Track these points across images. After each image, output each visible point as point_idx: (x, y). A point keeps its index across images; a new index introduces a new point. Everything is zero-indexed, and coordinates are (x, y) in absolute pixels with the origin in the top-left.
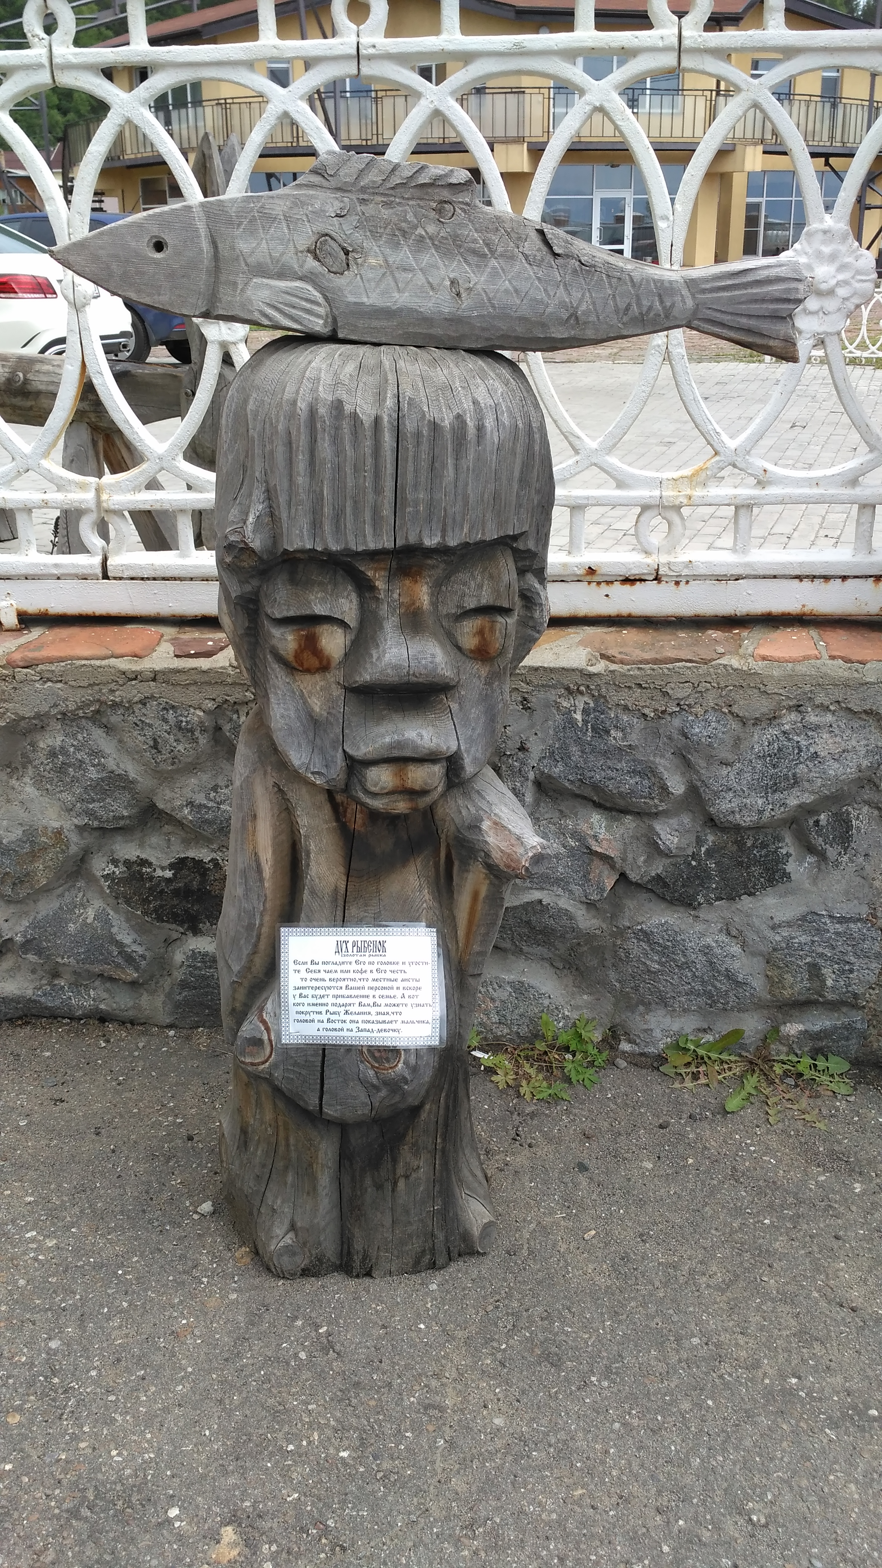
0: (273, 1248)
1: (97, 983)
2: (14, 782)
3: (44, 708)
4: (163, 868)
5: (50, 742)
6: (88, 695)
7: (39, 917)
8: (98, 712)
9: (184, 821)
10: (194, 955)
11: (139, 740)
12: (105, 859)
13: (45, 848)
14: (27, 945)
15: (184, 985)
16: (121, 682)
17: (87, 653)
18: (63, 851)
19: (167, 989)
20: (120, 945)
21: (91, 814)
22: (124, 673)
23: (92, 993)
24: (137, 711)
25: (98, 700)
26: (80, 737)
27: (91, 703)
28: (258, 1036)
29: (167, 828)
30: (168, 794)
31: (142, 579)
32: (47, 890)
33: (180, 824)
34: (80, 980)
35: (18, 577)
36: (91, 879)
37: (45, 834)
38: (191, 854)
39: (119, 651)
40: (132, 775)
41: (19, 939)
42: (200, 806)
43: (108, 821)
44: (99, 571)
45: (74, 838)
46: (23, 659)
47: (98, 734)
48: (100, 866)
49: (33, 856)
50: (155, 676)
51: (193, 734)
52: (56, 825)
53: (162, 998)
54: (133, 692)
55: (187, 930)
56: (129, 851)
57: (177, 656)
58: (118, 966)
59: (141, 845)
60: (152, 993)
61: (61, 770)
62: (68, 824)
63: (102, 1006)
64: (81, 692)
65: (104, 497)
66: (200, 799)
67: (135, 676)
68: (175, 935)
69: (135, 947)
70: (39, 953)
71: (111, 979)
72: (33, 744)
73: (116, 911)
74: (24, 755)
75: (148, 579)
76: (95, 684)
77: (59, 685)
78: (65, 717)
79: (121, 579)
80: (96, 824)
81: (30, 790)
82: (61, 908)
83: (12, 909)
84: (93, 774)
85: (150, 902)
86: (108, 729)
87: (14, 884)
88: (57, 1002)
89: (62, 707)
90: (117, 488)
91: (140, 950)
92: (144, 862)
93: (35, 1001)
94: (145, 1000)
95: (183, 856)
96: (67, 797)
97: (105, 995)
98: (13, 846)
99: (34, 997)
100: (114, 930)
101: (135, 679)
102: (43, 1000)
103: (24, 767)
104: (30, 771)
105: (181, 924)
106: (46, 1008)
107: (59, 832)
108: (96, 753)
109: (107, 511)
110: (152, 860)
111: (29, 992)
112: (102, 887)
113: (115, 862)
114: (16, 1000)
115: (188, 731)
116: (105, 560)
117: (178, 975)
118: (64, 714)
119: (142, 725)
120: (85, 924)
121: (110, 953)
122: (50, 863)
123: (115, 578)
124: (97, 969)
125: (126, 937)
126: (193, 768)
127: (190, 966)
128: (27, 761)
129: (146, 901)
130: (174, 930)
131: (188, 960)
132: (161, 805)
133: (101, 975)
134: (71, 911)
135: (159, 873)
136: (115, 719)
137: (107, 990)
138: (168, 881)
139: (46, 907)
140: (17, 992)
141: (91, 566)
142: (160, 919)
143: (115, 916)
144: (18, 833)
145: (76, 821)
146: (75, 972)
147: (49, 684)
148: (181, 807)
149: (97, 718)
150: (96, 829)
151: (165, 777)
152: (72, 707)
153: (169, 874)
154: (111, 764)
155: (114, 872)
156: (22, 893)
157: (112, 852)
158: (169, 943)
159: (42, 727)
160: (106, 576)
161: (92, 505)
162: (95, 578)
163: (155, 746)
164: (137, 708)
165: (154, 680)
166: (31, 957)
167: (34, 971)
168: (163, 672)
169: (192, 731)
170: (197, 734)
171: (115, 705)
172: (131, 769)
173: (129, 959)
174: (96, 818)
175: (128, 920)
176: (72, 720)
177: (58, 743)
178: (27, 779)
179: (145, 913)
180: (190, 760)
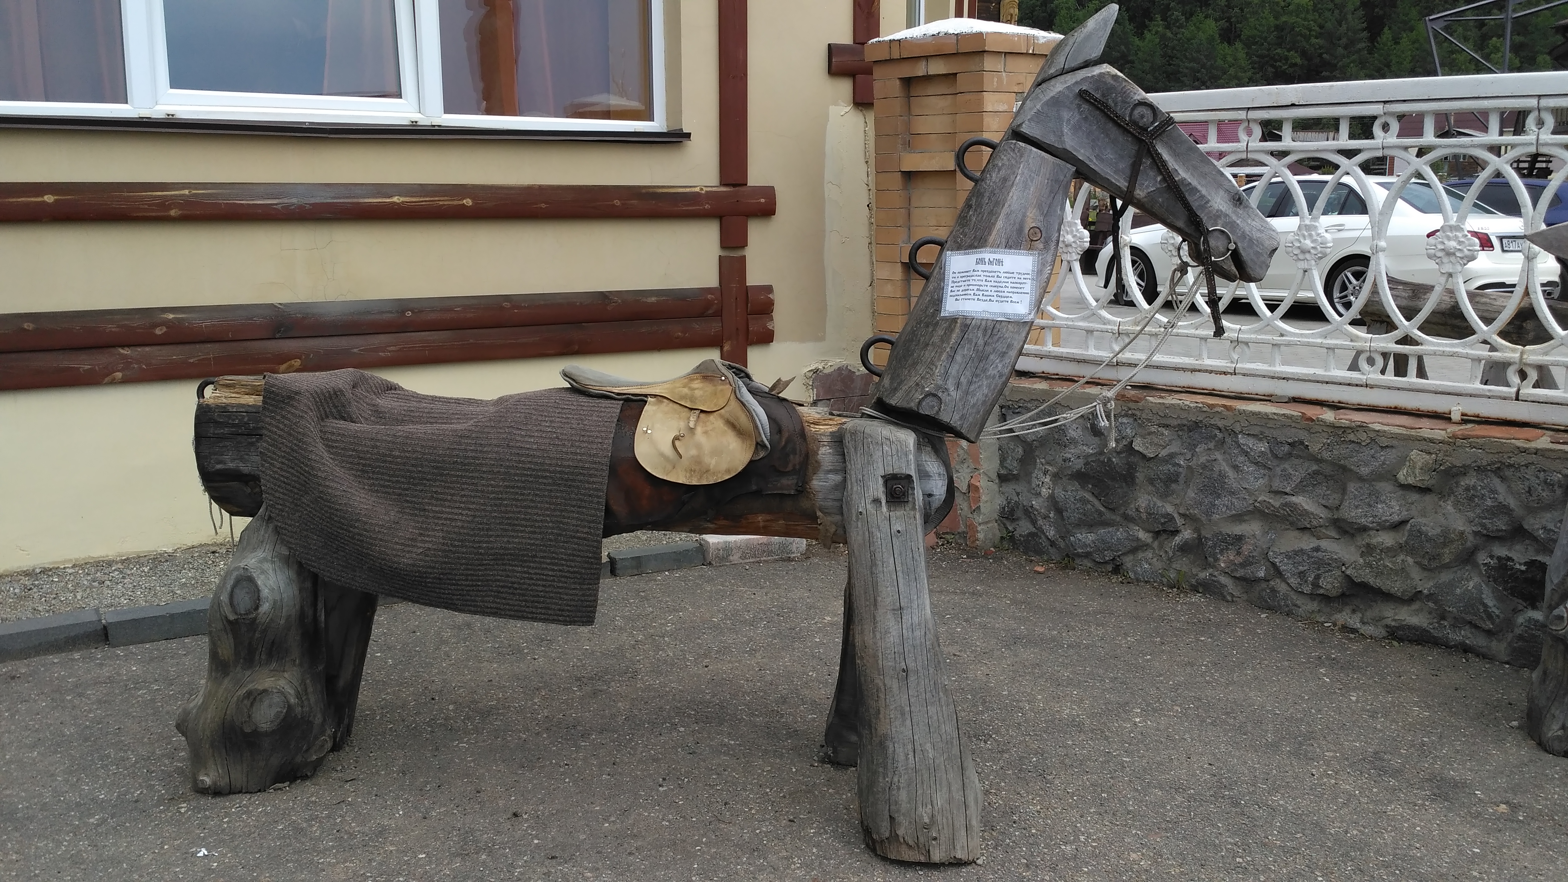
0: (1550, 735)
1: (1467, 627)
2: (1441, 503)
3: (1468, 462)
4: (1520, 564)
5: (1467, 482)
6: (1495, 458)
7: (1440, 582)
8: (1499, 468)
9: (1539, 538)
10: (1530, 620)
11: (1520, 487)
12: (1486, 554)
13: (1452, 541)
14: (1430, 597)
15: (1520, 637)
16: (1516, 453)
17: (1499, 435)
18: (1462, 544)
19: (1509, 640)
20: (1485, 606)
21: (1483, 526)
22: (1519, 448)
23: (1463, 632)
24: (1522, 470)
25: (1501, 462)
26: (1485, 481)
27: (1496, 462)
28: (1561, 614)
29: (1527, 542)
30: (1532, 521)
31: (1539, 402)
32: (1447, 567)
33: (1535, 539)
34: (1458, 623)
35: (1466, 395)
36: (1476, 565)
37: (1454, 533)
38: (1539, 558)
39: (1517, 436)
40: (1512, 506)
41: (1425, 592)
42: (1550, 530)
43: (1492, 532)
44: (1514, 396)
45: (1471, 538)
46: (1462, 435)
47: (1496, 481)
48: (1482, 558)
49: (1445, 545)
50: (1537, 452)
51: (1553, 487)
52: (1462, 529)
53: (1505, 645)
54: (1522, 459)
55: (1528, 605)
56: (1501, 551)
57: (1552, 442)
58: (1482, 618)
59: (1510, 549)
60: (1499, 641)
61: (1471, 499)
62: (1468, 529)
63: (1467, 642)
64: (1491, 455)
65: (1525, 356)
66: (1551, 526)
67: (1525, 451)
68: (1520, 607)
69: (1494, 609)
70: (1436, 602)
71: (1476, 627)
72: (1457, 483)
73: (1487, 585)
74: (1450, 489)
75: (1542, 403)
76: (1500, 452)
77: (1480, 451)
78: (1480, 470)
79: (1526, 401)
80: (1485, 532)
81: (1450, 508)
82: (1454, 579)
83: (1426, 574)
84: (1489, 503)
85: (1509, 583)
86: (1503, 479)
87: (1430, 559)
88: (1440, 635)
89: (1479, 463)
90: (1534, 352)
91: (1497, 612)
92: (1509, 559)
93: (1427, 631)
94: (1494, 644)
95: (1534, 558)
96: (1471, 515)
97: (1470, 635)
98: (1434, 538)
99: (1427, 629)
100: (1484, 596)
101: (1525, 452)
102: (1432, 631)
103: (1449, 496)
104: (1452, 498)
105: (1525, 600)
106: (1434, 637)
107: (1462, 533)
108: (1494, 491)
109: (1526, 364)
110: (1515, 558)
111: (1425, 625)
112: (1480, 570)
113: (1492, 557)
114: (1415, 628)
115: (1551, 485)
116: (1519, 390)
117: (1518, 631)
118: (1479, 467)
119: (1522, 479)
120: (1467, 589)
121: (1478, 610)
122: (1454, 550)
123: (1522, 401)
124: (1468, 618)
125: (1490, 602)
126: (1549, 507)
127: (1526, 626)
128: (1451, 492)
129: (1507, 582)
130: (1520, 603)
131: (1525, 622)
132: (1526, 527)
133: (1470, 623)
134: (1460, 582)
135: (1518, 566)
136: (1508, 473)
137: (1472, 633)
138: (1522, 572)
139: (1445, 577)
140: (1418, 624)
141: (1510, 393)
142: (1512, 594)
143: (1487, 589)
144: (1438, 530)
145: (1474, 529)
146: (1455, 618)
147: (1474, 449)
148: (1538, 529)
149: (1498, 472)
150: (1484, 535)
151: (1531, 511)
152: (1484, 463)
153: (1523, 568)
154: (1501, 498)
155: (1490, 562)
156: (1434, 565)
157: (1491, 551)
158: (1516, 611)
159: (1465, 474)
160: (1517, 399)
161: (1517, 360)
162: (1510, 399)
163: (1529, 492)
164: (1522, 469)
165: (1536, 454)
166: (1431, 604)
167: (1430, 613)
168: (1541, 450)
169: (1553, 485)
170: (1556, 487)
171: (1510, 466)
172: (1512, 502)
173: (1490, 616)
174: (1485, 529)
175: (1493, 592)
176: (1483, 472)
177: (1472, 483)
178: (1449, 502)
179: (1505, 589)
180: (1548, 502)
